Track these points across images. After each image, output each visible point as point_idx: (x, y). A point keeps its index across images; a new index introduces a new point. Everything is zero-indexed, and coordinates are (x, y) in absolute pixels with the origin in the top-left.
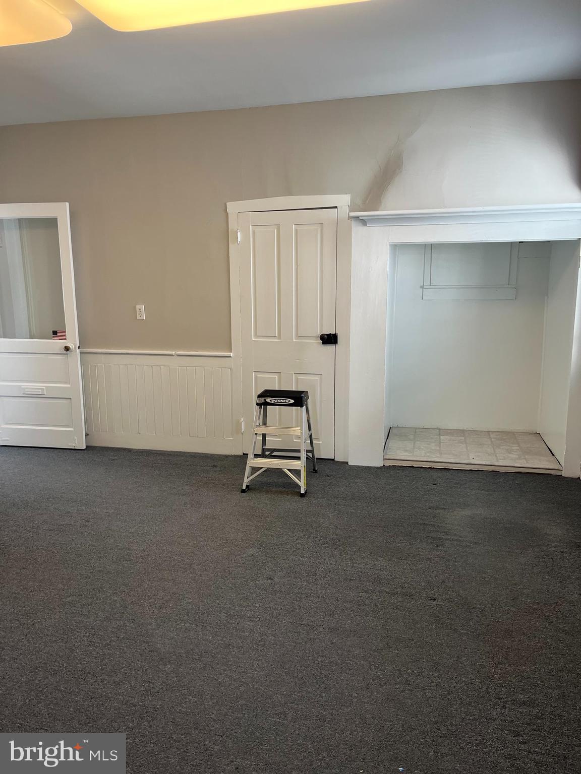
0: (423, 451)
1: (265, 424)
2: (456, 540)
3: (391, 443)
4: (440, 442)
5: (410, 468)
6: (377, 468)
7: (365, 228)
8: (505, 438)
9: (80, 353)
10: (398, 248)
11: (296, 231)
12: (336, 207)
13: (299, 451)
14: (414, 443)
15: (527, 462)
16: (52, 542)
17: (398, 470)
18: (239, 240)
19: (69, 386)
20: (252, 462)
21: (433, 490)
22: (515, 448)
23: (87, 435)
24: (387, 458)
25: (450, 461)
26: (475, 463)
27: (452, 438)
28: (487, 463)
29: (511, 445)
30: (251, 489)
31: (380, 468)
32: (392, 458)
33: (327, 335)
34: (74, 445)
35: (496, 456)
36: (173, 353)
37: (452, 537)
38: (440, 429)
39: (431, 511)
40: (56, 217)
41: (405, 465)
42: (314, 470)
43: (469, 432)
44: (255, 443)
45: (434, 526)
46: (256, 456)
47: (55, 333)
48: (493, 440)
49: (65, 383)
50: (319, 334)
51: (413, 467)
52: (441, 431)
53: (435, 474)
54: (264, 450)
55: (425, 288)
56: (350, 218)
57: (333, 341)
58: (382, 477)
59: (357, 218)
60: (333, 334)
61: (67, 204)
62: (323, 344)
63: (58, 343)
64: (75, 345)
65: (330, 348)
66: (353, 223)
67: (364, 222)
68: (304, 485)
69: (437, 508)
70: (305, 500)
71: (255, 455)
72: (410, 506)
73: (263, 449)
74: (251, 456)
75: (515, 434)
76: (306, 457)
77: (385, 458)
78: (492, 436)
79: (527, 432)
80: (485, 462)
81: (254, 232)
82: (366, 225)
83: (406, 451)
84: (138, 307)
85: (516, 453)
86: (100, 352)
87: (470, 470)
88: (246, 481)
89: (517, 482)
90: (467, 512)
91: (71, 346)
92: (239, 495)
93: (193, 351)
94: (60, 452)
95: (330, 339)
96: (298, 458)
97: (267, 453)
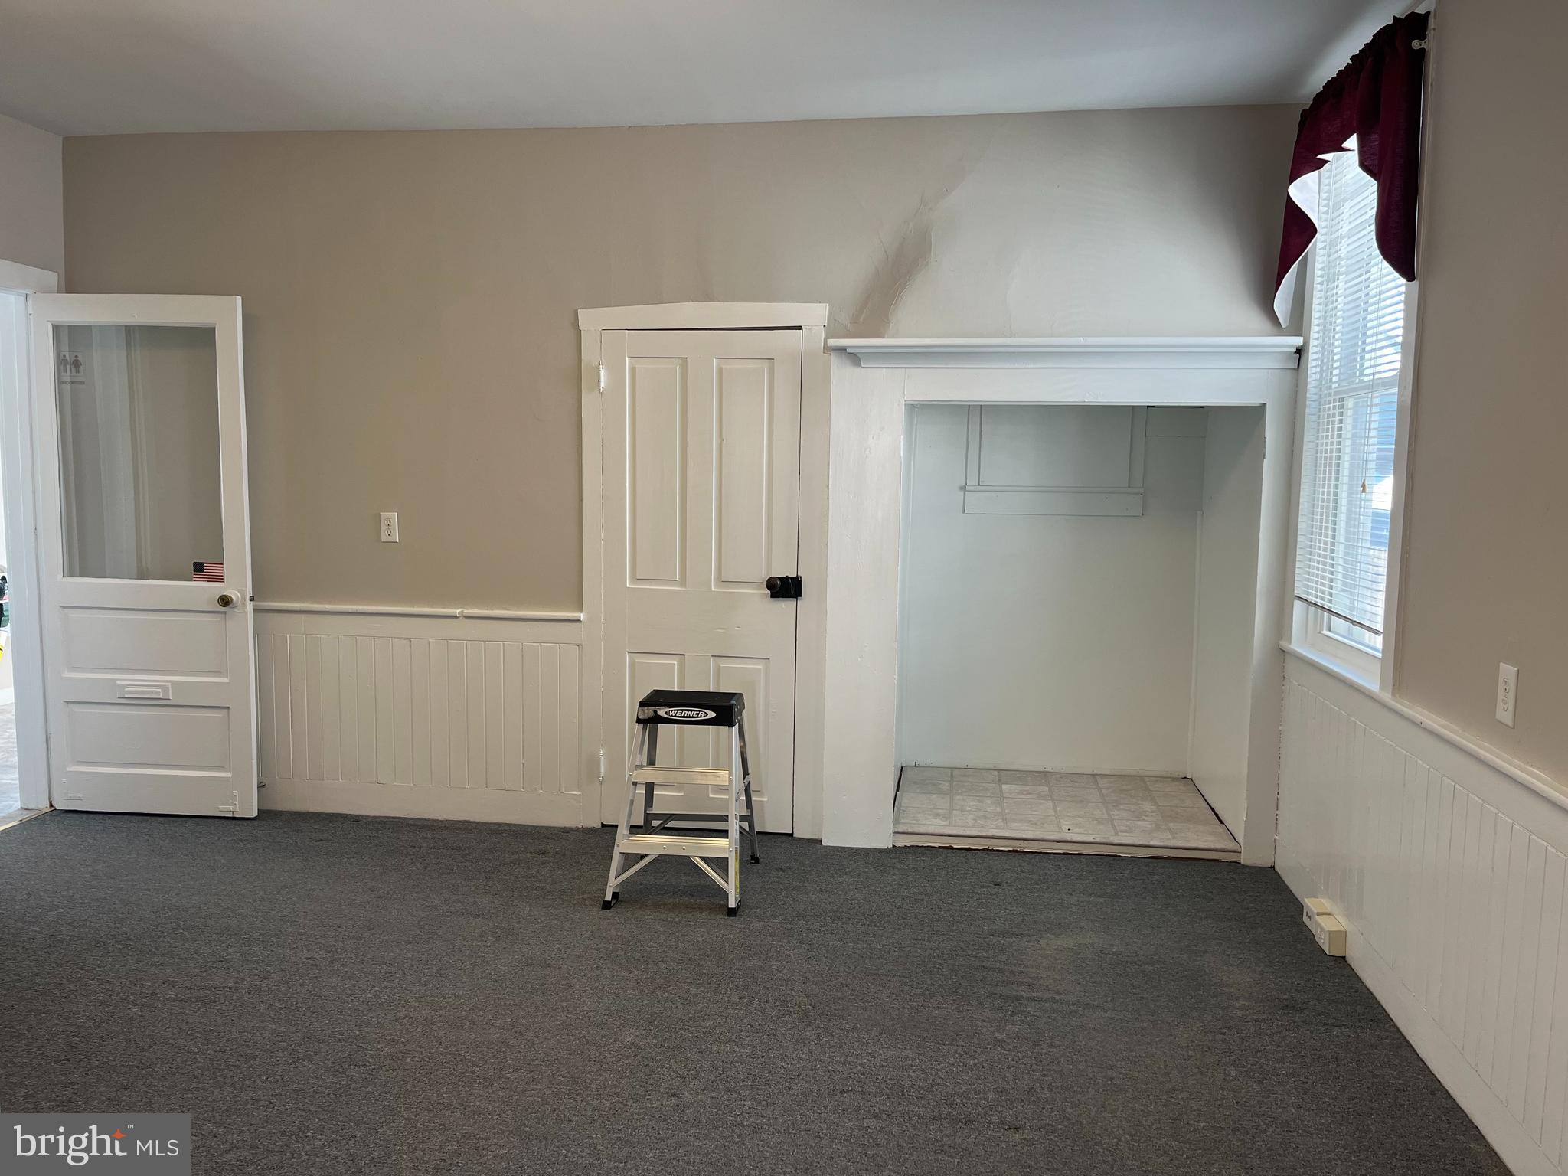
0: (971, 816)
1: (652, 762)
2: (1049, 1000)
3: (905, 800)
4: (1002, 797)
5: (945, 851)
6: (881, 851)
7: (858, 370)
8: (1125, 787)
9: (254, 609)
10: (917, 411)
11: (720, 371)
12: (800, 328)
13: (724, 818)
14: (952, 800)
15: (1174, 838)
16: (185, 1027)
17: (923, 854)
18: (602, 385)
19: (226, 680)
20: (627, 843)
21: (994, 897)
22: (1148, 808)
23: (261, 786)
24: (900, 830)
25: (1024, 836)
26: (1074, 839)
27: (1027, 788)
28: (1098, 840)
29: (1140, 802)
30: (622, 901)
31: (887, 851)
32: (910, 830)
33: (779, 578)
34: (231, 808)
35: (1113, 825)
36: (458, 611)
37: (1040, 994)
38: (999, 770)
39: (994, 939)
40: (212, 326)
41: (937, 846)
42: (753, 857)
43: (1058, 776)
44: (632, 802)
45: (1001, 971)
46: (635, 829)
47: (199, 567)
48: (1103, 791)
49: (218, 674)
50: (764, 576)
51: (951, 848)
52: (1003, 775)
53: (996, 863)
54: (648, 817)
55: (968, 491)
56: (828, 350)
57: (792, 591)
58: (892, 872)
59: (842, 350)
60: (791, 578)
61: (239, 299)
62: (771, 597)
63: (205, 590)
64: (243, 593)
65: (786, 605)
66: (835, 360)
67: (854, 358)
68: (736, 890)
69: (1006, 934)
70: (737, 922)
71: (632, 827)
72: (952, 931)
73: (647, 815)
74: (623, 830)
75: (1147, 779)
76: (738, 829)
77: (896, 830)
78: (1102, 783)
79: (1169, 775)
80: (1093, 836)
81: (633, 370)
82: (860, 365)
83: (937, 815)
84: (384, 515)
85: (1149, 819)
86: (298, 609)
87: (1064, 854)
88: (613, 883)
89: (1156, 877)
90: (1067, 942)
91: (234, 595)
92: (597, 913)
93: (498, 609)
94: (198, 825)
95: (786, 588)
96: (723, 833)
97: (655, 823)
